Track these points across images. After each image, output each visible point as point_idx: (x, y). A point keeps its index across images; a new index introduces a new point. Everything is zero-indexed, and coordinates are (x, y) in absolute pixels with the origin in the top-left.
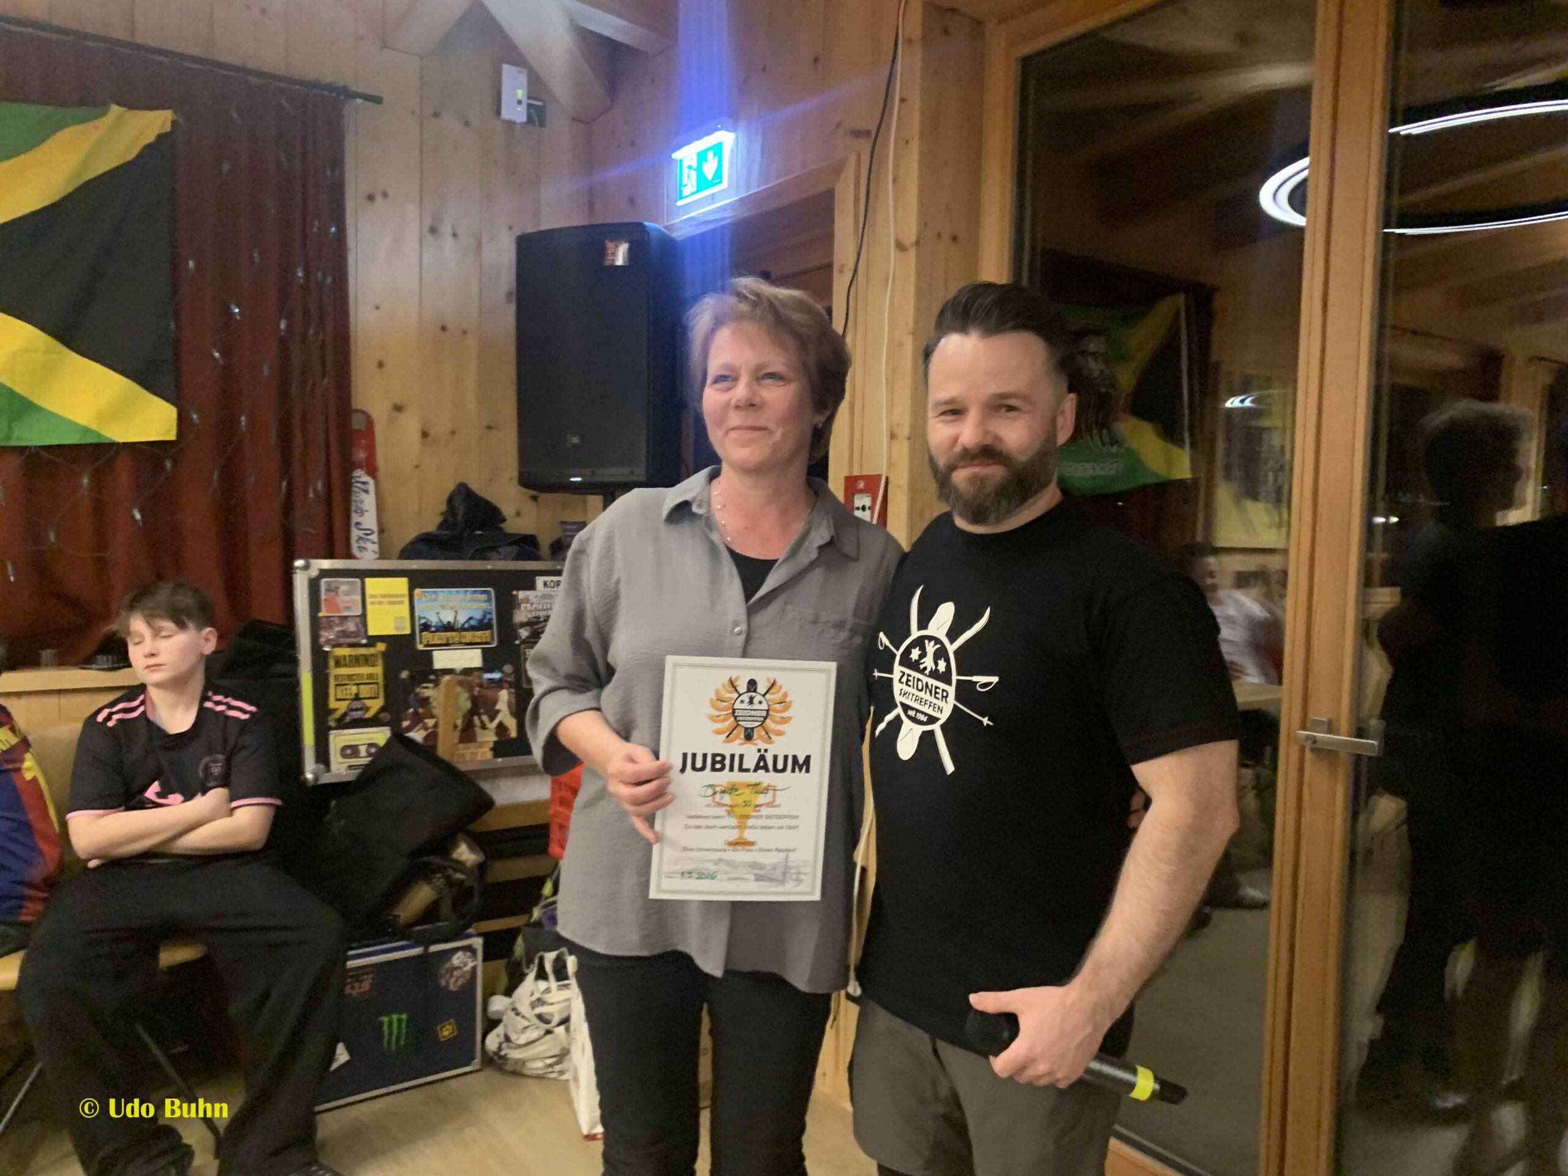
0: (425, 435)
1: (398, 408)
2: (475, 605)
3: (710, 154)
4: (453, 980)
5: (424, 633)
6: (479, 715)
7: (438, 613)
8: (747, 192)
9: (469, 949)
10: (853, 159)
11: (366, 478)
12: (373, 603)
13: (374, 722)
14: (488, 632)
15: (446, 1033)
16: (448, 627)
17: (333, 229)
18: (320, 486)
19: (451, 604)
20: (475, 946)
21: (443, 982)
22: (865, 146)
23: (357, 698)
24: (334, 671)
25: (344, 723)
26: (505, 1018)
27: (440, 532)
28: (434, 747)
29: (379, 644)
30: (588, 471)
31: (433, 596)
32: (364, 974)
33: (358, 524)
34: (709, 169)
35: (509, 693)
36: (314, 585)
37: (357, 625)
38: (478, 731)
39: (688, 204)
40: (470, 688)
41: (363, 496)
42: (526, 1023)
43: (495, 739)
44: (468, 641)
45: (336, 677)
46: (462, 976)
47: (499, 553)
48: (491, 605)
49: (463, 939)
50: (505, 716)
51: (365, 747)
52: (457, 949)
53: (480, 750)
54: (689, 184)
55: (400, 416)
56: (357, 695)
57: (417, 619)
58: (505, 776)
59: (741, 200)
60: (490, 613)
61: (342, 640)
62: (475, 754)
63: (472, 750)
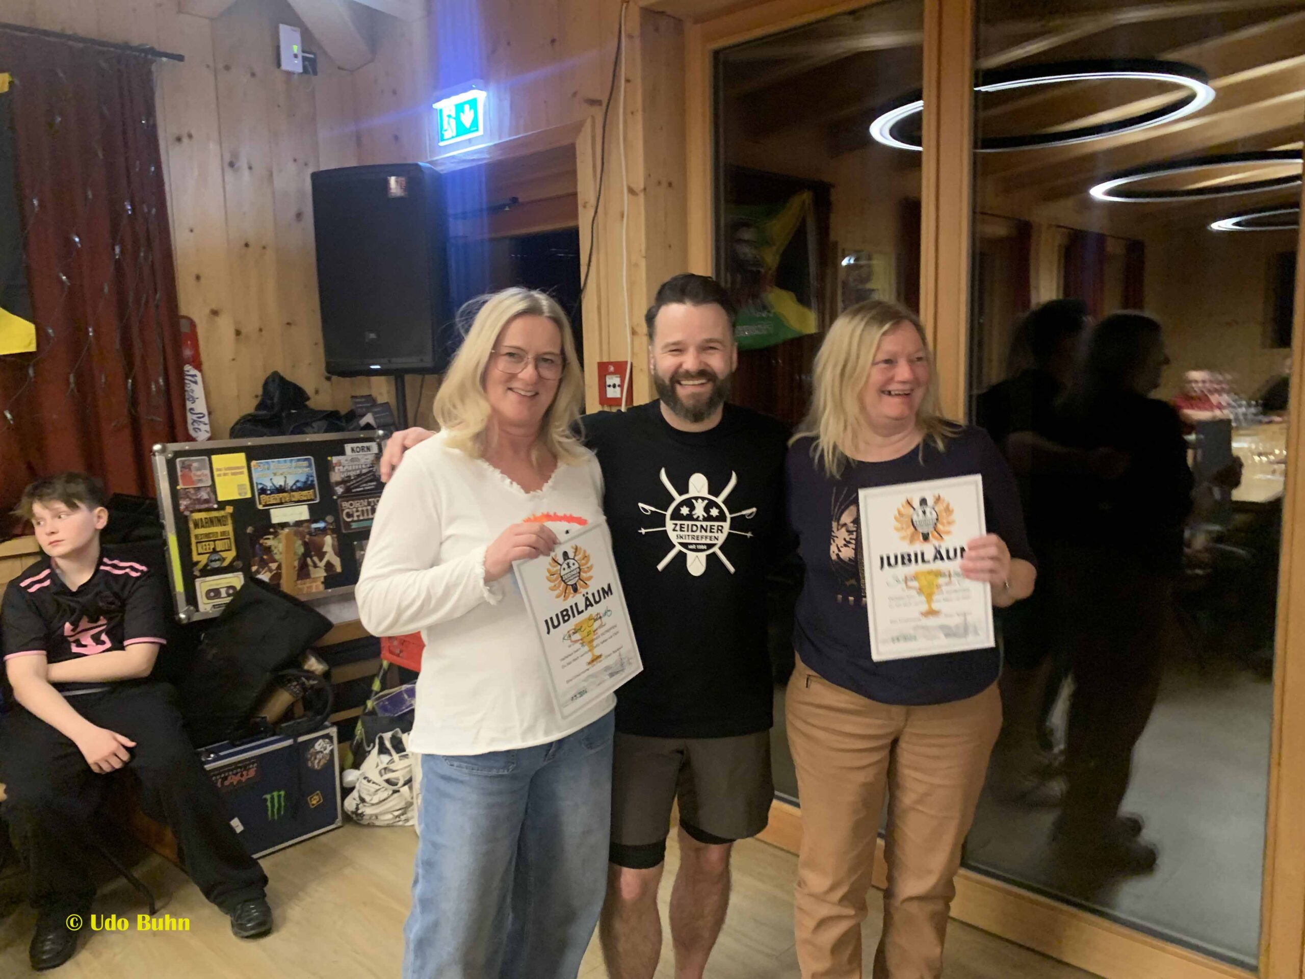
0: (238, 333)
1: (215, 313)
2: (300, 471)
3: (467, 107)
4: (317, 761)
5: (262, 496)
6: (311, 557)
7: (271, 479)
8: (500, 138)
9: (328, 737)
10: (589, 121)
11: (194, 372)
12: (219, 475)
13: (230, 569)
14: (311, 491)
15: (314, 802)
16: (280, 490)
17: (153, 169)
18: (161, 381)
19: (281, 472)
20: (331, 734)
21: (310, 764)
22: (598, 112)
23: (215, 551)
24: (195, 532)
25: (207, 572)
26: (357, 786)
27: (261, 413)
28: (278, 585)
29: (227, 507)
30: (385, 360)
31: (266, 466)
32: (249, 764)
33: (192, 409)
34: (467, 118)
35: (333, 538)
36: (171, 464)
37: (208, 494)
38: (311, 568)
39: (450, 145)
40: (303, 537)
41: (193, 386)
42: (377, 787)
43: (325, 574)
44: (296, 500)
45: (196, 536)
46: (323, 757)
47: (313, 428)
48: (312, 470)
49: (321, 730)
50: (331, 556)
51: (225, 589)
52: (316, 739)
53: (314, 585)
54: (449, 130)
55: (217, 319)
56: (214, 549)
57: (255, 485)
58: (334, 602)
59: (495, 145)
60: (312, 476)
61: (197, 507)
62: (310, 587)
63: (308, 585)
